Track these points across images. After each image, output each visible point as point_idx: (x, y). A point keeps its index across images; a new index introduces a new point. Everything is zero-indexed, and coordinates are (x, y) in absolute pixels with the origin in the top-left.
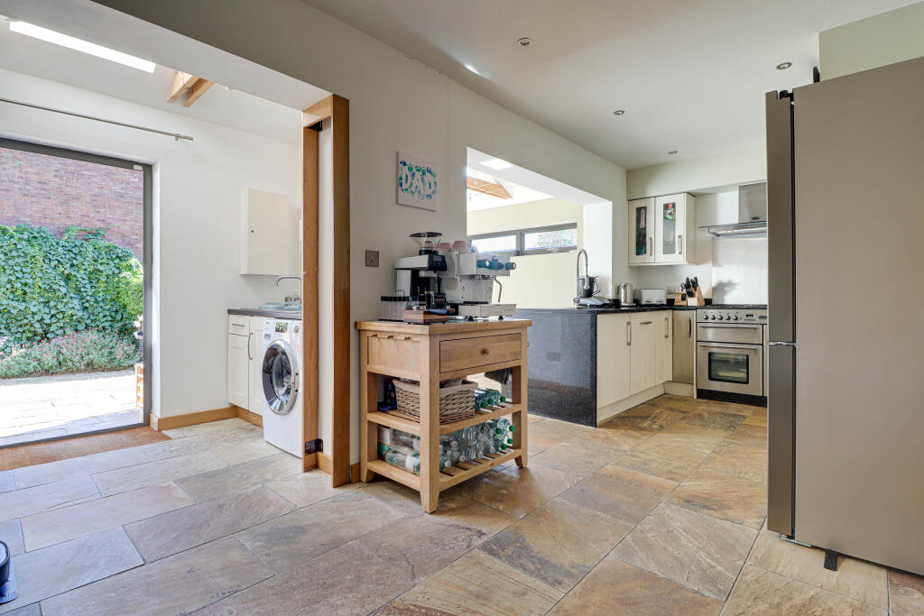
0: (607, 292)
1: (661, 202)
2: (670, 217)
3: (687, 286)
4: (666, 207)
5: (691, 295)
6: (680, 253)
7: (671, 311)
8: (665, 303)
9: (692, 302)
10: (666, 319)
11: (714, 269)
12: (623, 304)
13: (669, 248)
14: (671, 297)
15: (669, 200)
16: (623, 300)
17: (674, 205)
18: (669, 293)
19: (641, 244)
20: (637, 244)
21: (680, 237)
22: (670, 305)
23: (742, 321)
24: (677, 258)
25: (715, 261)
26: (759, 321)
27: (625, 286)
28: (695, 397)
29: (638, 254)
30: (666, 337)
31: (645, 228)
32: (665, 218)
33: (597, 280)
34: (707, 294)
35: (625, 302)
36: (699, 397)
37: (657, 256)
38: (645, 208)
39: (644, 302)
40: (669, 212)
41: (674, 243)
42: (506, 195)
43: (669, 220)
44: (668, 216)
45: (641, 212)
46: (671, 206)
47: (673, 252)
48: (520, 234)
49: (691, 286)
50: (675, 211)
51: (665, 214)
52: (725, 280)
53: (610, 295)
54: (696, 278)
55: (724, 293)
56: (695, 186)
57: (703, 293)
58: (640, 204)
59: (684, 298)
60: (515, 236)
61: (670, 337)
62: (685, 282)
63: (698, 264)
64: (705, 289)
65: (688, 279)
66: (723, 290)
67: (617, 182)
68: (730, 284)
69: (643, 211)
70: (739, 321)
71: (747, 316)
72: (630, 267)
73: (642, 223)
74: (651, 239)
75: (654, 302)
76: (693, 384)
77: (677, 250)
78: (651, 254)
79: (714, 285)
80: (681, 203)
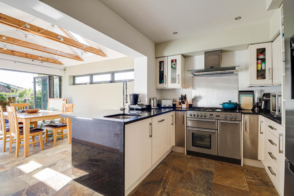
0: (145, 102)
1: (170, 59)
2: (174, 66)
3: (182, 99)
4: (172, 61)
5: (184, 103)
6: (178, 83)
7: (175, 111)
8: (172, 106)
9: (184, 106)
10: (172, 116)
11: (193, 91)
12: (152, 108)
13: (174, 80)
14: (174, 103)
15: (173, 58)
16: (152, 106)
17: (176, 60)
18: (174, 101)
19: (161, 79)
20: (160, 78)
21: (178, 75)
22: (174, 108)
23: (208, 117)
24: (177, 85)
25: (193, 87)
26: (216, 118)
27: (153, 99)
28: (186, 154)
29: (160, 83)
30: (172, 124)
31: (163, 71)
32: (172, 67)
33: (140, 96)
34: (190, 102)
35: (153, 107)
36: (187, 154)
37: (169, 84)
38: (163, 62)
39: (162, 106)
40: (174, 64)
41: (176, 78)
42: (104, 55)
43: (174, 68)
44: (173, 66)
45: (161, 63)
46: (174, 61)
47: (175, 82)
48: (113, 73)
49: (183, 98)
50: (176, 63)
51: (172, 64)
52: (198, 95)
53: (146, 103)
54: (186, 95)
55: (197, 101)
56: (185, 52)
57: (188, 101)
58: (161, 60)
59: (180, 104)
60: (110, 74)
61: (174, 124)
62: (181, 97)
63: (186, 88)
64: (189, 100)
65: (182, 95)
66: (196, 100)
67: (151, 48)
68: (200, 97)
69: (162, 63)
70: (206, 118)
71: (210, 115)
72: (157, 89)
73: (162, 69)
74: (166, 76)
75: (167, 106)
76: (184, 147)
77: (177, 82)
78: (166, 83)
79: (193, 97)
80: (179, 59)
